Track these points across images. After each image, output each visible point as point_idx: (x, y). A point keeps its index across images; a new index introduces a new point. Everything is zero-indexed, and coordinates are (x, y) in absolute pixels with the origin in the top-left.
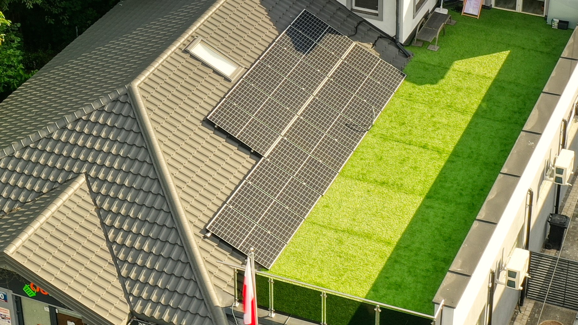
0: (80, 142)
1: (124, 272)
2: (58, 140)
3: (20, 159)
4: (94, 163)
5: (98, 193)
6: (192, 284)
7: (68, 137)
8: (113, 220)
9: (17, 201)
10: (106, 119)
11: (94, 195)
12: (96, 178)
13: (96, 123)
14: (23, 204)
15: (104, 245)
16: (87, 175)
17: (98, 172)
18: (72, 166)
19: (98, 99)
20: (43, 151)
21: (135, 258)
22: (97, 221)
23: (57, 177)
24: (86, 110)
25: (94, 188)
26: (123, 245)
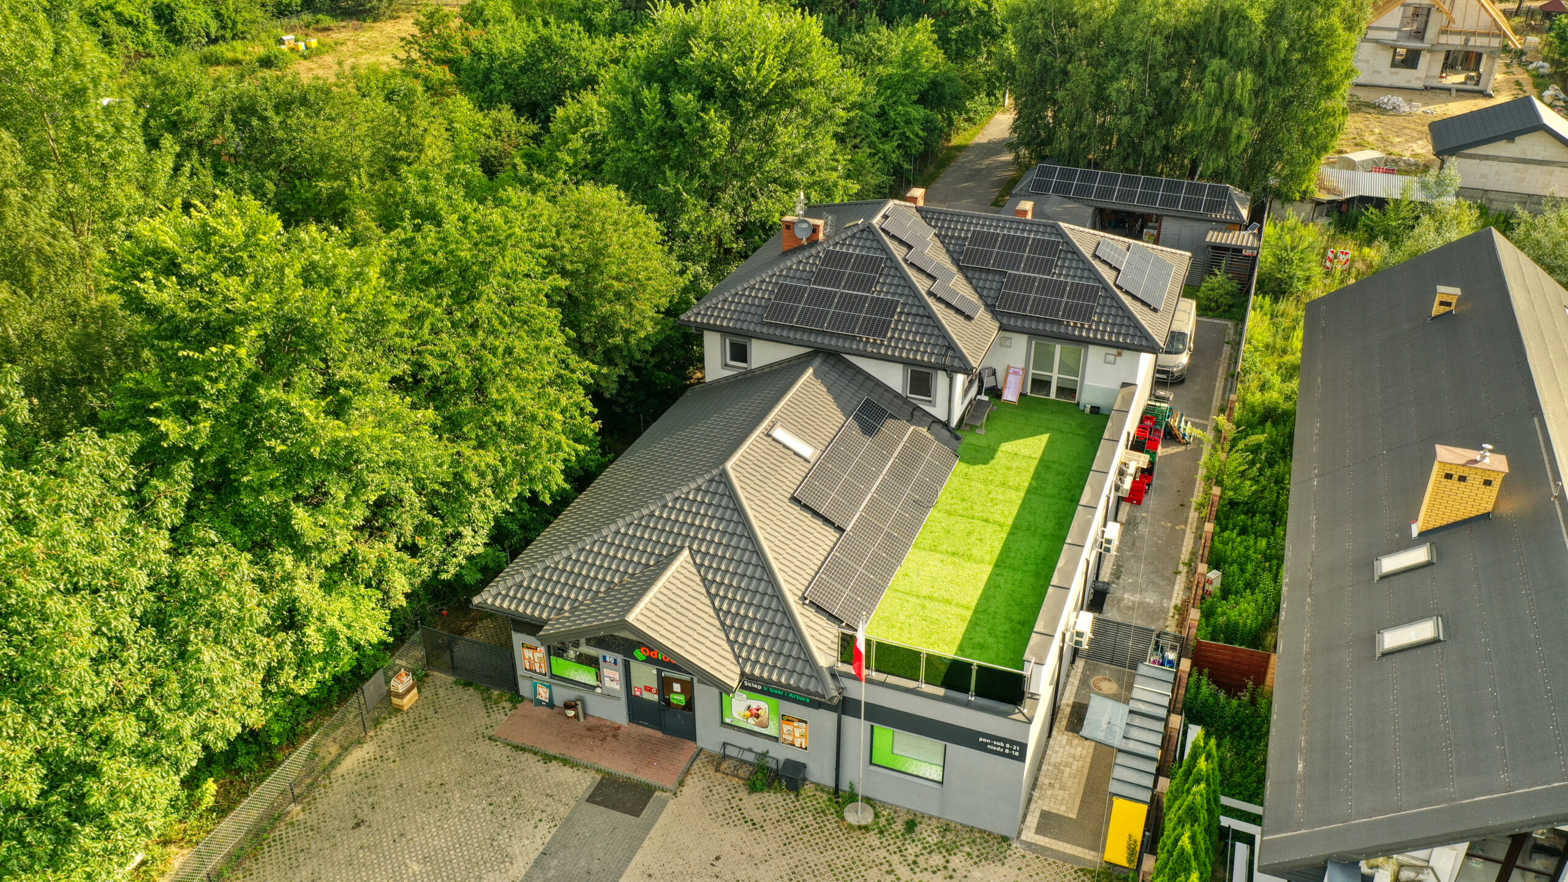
0: (681, 519)
1: (732, 637)
2: (660, 517)
3: (626, 534)
4: (695, 538)
5: (702, 565)
6: (796, 647)
7: (670, 514)
8: (718, 590)
9: (626, 573)
10: (703, 497)
11: (698, 567)
12: (699, 551)
13: (695, 501)
14: (632, 575)
15: (711, 612)
16: (690, 549)
17: (700, 546)
18: (675, 540)
19: (694, 479)
20: (647, 527)
21: (742, 623)
22: (703, 590)
23: (662, 550)
24: (685, 490)
25: (698, 561)
26: (729, 612)
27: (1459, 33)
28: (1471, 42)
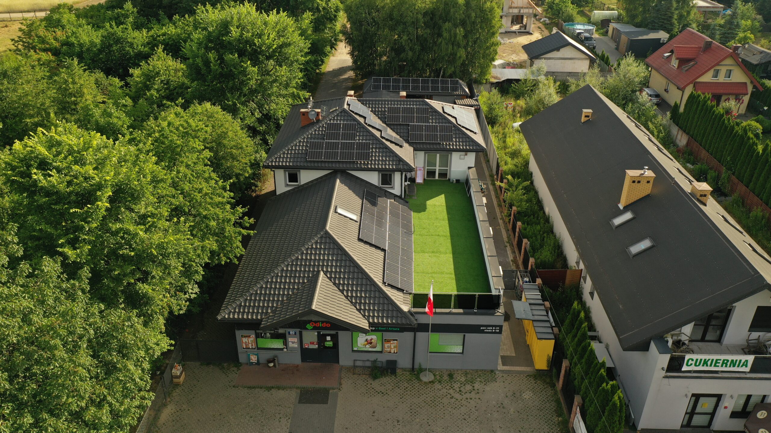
0: (313, 258)
2: (302, 259)
3: (287, 270)
4: (323, 265)
5: (331, 277)
7: (306, 256)
10: (320, 246)
12: (328, 271)
13: (317, 248)
14: (298, 289)
16: (323, 271)
18: (314, 269)
19: (312, 238)
20: (297, 265)
23: (308, 274)
24: (310, 244)
27: (516, 8)
28: (522, 11)
